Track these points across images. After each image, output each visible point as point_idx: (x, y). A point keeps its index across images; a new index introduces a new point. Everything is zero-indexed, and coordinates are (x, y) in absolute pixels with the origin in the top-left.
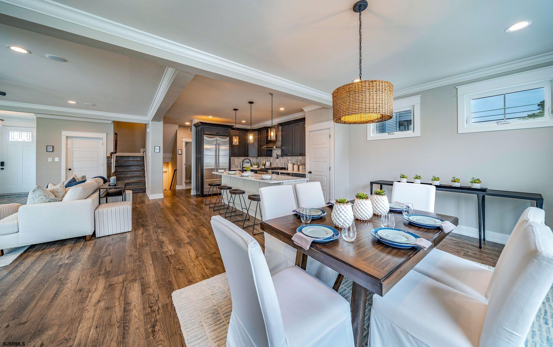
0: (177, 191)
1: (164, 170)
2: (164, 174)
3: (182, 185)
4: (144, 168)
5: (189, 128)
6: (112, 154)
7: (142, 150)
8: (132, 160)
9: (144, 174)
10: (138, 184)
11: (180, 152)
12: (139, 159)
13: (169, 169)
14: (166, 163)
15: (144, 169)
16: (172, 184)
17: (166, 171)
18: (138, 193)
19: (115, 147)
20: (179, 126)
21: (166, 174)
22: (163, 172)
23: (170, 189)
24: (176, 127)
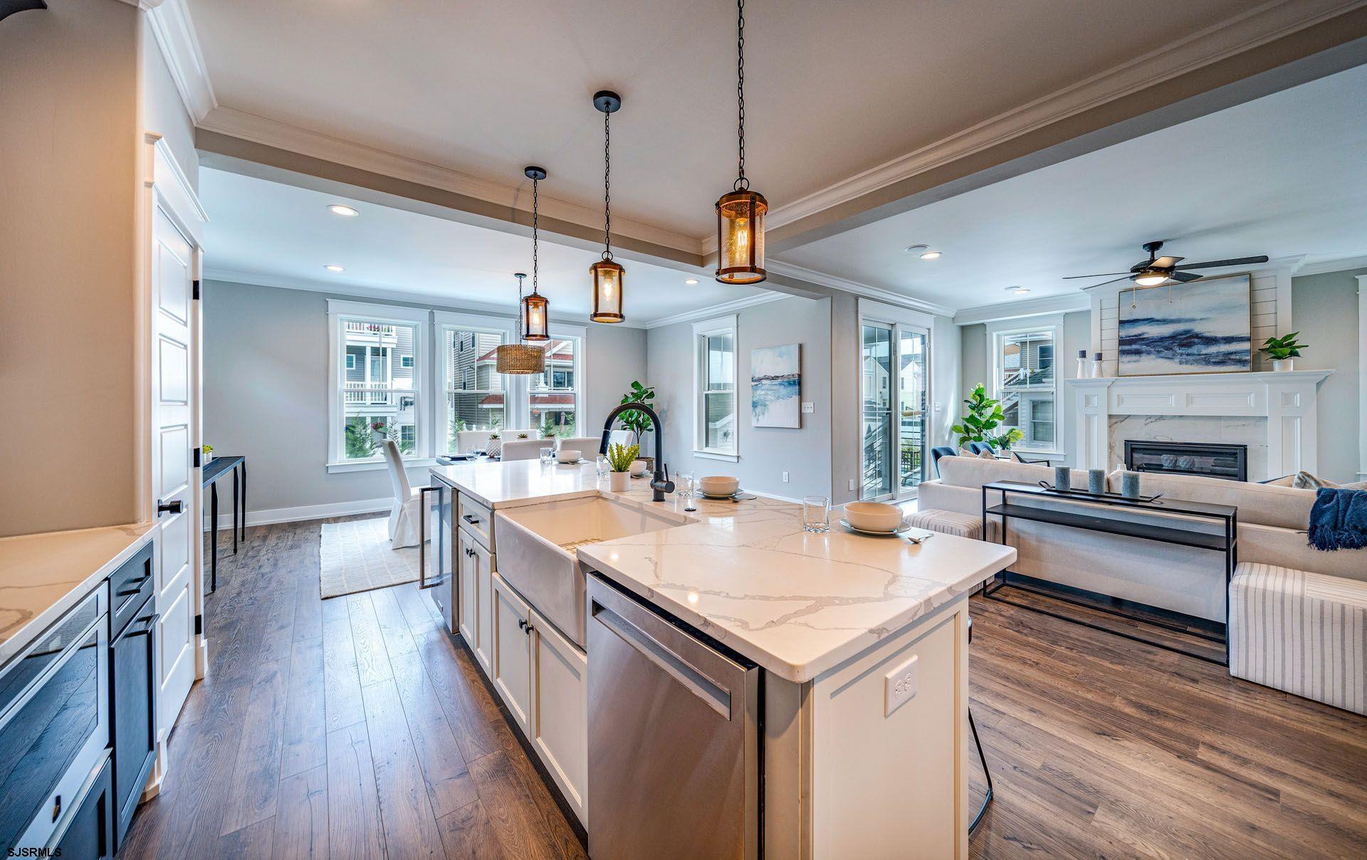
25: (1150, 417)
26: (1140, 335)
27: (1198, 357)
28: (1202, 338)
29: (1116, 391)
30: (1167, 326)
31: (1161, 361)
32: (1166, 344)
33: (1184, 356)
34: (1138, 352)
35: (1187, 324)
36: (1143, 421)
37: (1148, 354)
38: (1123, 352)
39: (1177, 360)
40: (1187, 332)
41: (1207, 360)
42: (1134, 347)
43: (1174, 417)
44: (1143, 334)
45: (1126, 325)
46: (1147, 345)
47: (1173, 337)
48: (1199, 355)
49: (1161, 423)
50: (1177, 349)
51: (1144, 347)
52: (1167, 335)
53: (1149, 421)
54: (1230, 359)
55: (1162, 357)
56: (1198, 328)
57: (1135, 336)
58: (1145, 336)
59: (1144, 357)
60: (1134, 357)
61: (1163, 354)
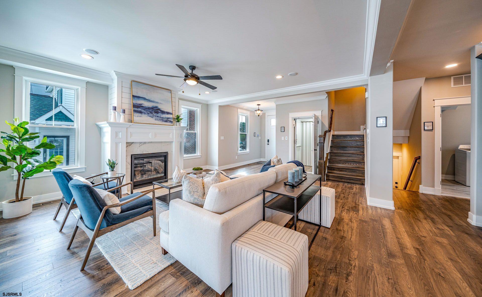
0: (420, 195)
1: (395, 154)
2: (395, 161)
3: (433, 186)
4: (364, 150)
5: (452, 78)
6: (326, 133)
7: (362, 127)
8: (349, 139)
9: (363, 159)
10: (354, 172)
11: (428, 126)
12: (357, 138)
13: (402, 154)
14: (397, 144)
15: (363, 152)
16: (411, 179)
17: (398, 157)
18: (354, 183)
19: (330, 125)
20: (427, 79)
21: (397, 160)
22: (393, 157)
23: (405, 188)
24: (419, 82)
25: (141, 143)
26: (141, 104)
27: (160, 118)
28: (161, 110)
29: (130, 130)
30: (150, 103)
31: (149, 118)
32: (151, 110)
33: (156, 117)
34: (141, 112)
35: (156, 104)
36: (138, 145)
37: (145, 114)
38: (135, 111)
39: (154, 118)
40: (156, 107)
41: (162, 119)
42: (139, 109)
43: (149, 142)
44: (142, 104)
45: (136, 98)
46: (144, 110)
47: (153, 108)
48: (160, 117)
49: (145, 145)
50: (154, 113)
51: (143, 110)
52: (151, 107)
53: (141, 144)
54: (168, 120)
55: (149, 116)
56: (160, 107)
57: (139, 104)
58: (143, 105)
59: (143, 115)
60: (139, 115)
61: (150, 115)
